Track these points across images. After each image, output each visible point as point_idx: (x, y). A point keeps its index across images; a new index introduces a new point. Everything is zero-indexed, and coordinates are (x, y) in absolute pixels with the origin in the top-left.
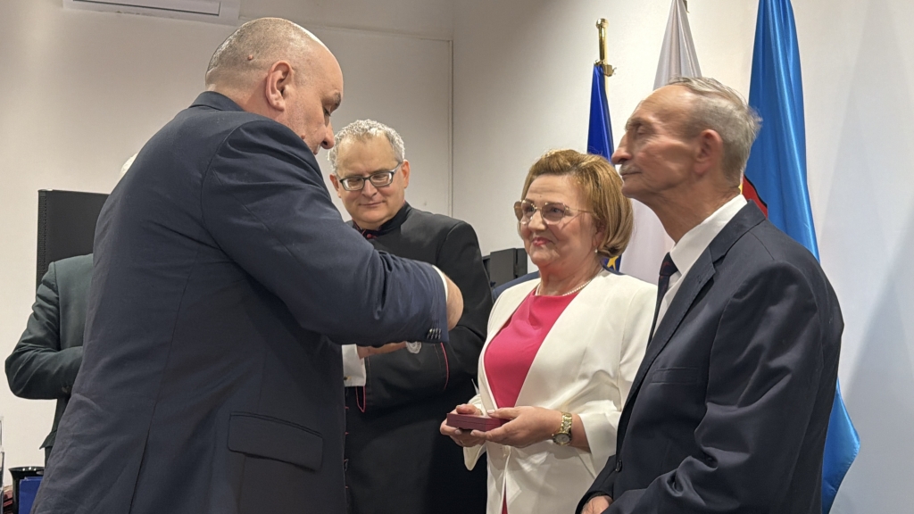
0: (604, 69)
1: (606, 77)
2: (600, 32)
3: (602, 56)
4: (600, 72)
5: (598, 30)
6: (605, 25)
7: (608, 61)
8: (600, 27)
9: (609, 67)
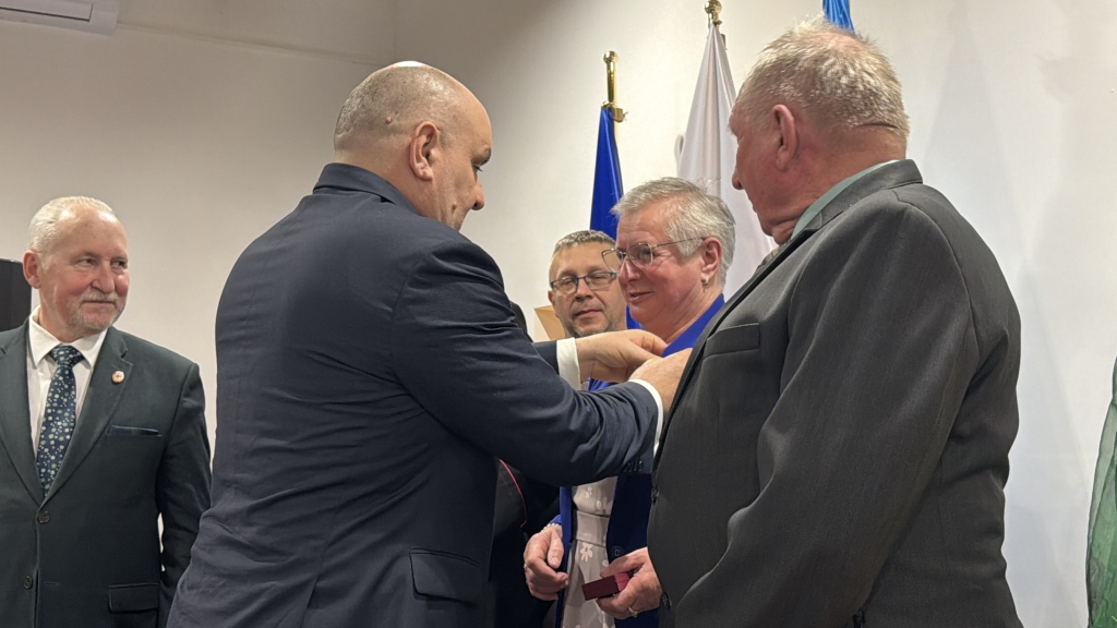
0: (614, 114)
1: (616, 123)
2: (609, 68)
3: (611, 96)
4: (609, 116)
5: (605, 65)
6: (615, 59)
7: (619, 103)
8: (608, 61)
9: (620, 110)
